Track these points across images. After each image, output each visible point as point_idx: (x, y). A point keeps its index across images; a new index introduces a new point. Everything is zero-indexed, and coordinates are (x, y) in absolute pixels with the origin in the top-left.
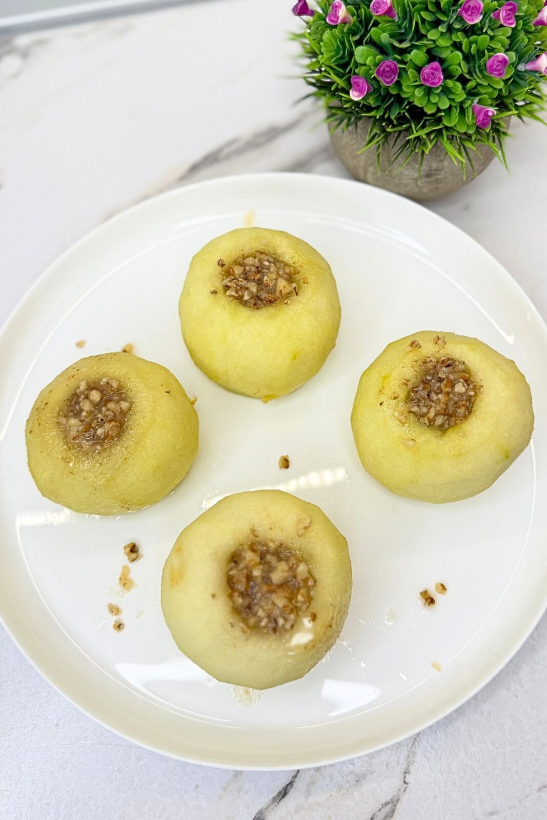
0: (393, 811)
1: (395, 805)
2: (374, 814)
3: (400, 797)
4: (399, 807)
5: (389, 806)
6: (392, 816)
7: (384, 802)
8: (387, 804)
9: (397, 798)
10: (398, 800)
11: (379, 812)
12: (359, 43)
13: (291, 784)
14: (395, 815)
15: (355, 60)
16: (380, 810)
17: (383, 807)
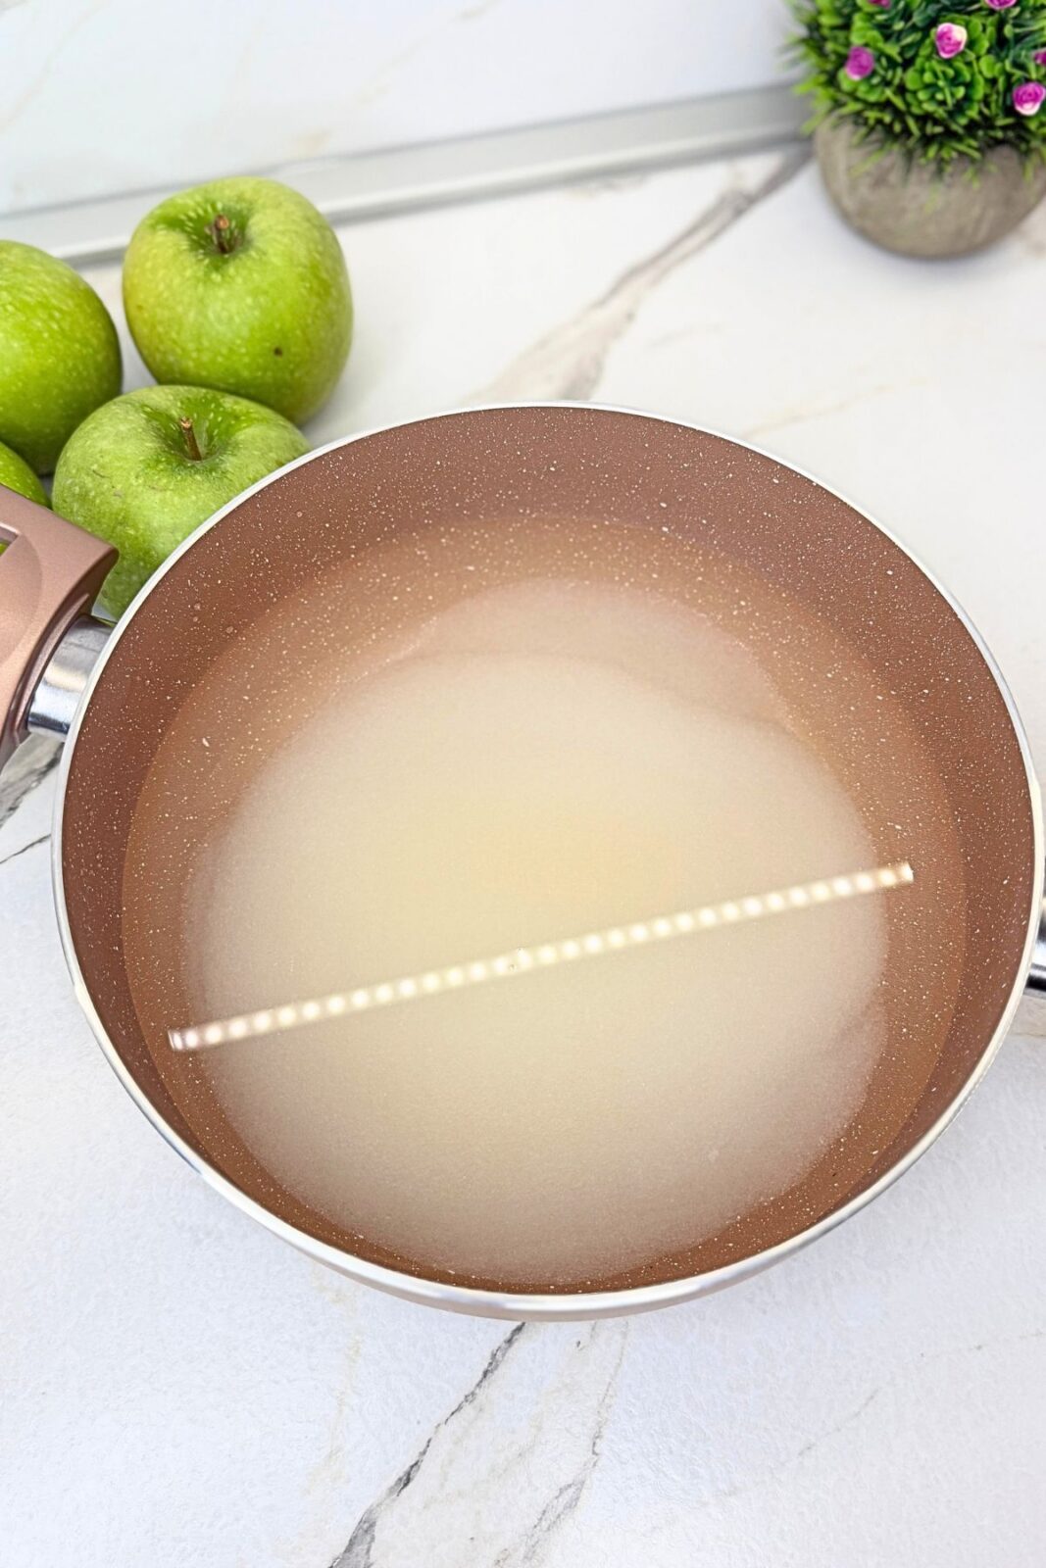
0: (577, 1499)
1: (580, 1490)
2: (547, 1506)
3: (587, 1478)
4: (585, 1492)
5: (571, 1491)
6: (578, 1508)
7: (562, 1484)
8: (567, 1487)
9: (581, 1478)
10: (584, 1481)
11: (555, 1502)
13: (416, 1465)
14: (580, 1504)
16: (557, 1498)
17: (561, 1493)
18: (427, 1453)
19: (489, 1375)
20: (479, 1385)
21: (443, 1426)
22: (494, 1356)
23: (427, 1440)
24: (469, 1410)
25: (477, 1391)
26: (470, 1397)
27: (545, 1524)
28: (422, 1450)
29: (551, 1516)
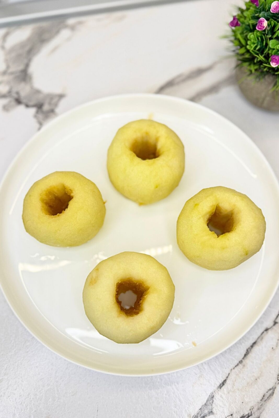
0: (273, 393)
1: (274, 390)
2: (265, 394)
3: (276, 387)
4: (276, 391)
5: (271, 391)
6: (273, 395)
7: (269, 388)
8: (270, 389)
9: (274, 387)
10: (275, 388)
11: (267, 393)
12: (271, 39)
13: (225, 381)
14: (274, 394)
15: (269, 47)
16: (267, 392)
17: (268, 391)
18: (229, 377)
19: (246, 356)
20: (243, 358)
21: (233, 370)
22: (247, 350)
23: (228, 373)
24: (240, 366)
25: (243, 360)
26: (241, 362)
27: (264, 400)
28: (227, 376)
29: (266, 398)
